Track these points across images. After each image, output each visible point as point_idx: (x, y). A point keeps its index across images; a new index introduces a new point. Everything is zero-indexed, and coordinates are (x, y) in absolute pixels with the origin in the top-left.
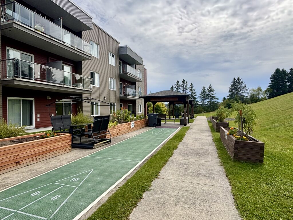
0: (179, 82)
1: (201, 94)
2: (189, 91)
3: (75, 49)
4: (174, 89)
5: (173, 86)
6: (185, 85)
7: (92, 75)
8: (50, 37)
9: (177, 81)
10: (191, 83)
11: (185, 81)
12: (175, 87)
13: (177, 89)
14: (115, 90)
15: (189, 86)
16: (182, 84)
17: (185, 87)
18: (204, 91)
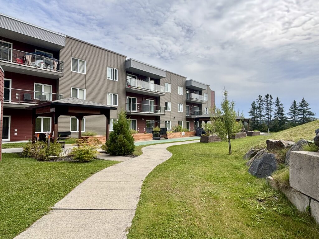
0: (261, 96)
1: (291, 109)
2: (276, 106)
3: (156, 92)
4: (256, 104)
5: (254, 102)
6: (269, 100)
7: (166, 104)
8: (144, 89)
9: (260, 96)
10: (276, 98)
11: (270, 96)
12: (257, 102)
13: (260, 104)
14: (182, 112)
15: (274, 100)
16: (266, 99)
17: (269, 102)
18: (295, 106)
